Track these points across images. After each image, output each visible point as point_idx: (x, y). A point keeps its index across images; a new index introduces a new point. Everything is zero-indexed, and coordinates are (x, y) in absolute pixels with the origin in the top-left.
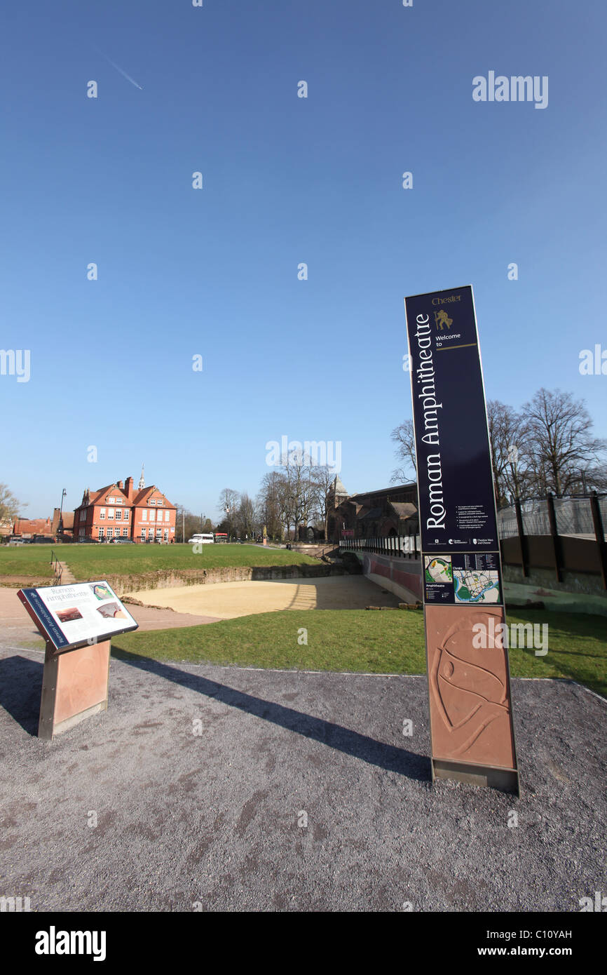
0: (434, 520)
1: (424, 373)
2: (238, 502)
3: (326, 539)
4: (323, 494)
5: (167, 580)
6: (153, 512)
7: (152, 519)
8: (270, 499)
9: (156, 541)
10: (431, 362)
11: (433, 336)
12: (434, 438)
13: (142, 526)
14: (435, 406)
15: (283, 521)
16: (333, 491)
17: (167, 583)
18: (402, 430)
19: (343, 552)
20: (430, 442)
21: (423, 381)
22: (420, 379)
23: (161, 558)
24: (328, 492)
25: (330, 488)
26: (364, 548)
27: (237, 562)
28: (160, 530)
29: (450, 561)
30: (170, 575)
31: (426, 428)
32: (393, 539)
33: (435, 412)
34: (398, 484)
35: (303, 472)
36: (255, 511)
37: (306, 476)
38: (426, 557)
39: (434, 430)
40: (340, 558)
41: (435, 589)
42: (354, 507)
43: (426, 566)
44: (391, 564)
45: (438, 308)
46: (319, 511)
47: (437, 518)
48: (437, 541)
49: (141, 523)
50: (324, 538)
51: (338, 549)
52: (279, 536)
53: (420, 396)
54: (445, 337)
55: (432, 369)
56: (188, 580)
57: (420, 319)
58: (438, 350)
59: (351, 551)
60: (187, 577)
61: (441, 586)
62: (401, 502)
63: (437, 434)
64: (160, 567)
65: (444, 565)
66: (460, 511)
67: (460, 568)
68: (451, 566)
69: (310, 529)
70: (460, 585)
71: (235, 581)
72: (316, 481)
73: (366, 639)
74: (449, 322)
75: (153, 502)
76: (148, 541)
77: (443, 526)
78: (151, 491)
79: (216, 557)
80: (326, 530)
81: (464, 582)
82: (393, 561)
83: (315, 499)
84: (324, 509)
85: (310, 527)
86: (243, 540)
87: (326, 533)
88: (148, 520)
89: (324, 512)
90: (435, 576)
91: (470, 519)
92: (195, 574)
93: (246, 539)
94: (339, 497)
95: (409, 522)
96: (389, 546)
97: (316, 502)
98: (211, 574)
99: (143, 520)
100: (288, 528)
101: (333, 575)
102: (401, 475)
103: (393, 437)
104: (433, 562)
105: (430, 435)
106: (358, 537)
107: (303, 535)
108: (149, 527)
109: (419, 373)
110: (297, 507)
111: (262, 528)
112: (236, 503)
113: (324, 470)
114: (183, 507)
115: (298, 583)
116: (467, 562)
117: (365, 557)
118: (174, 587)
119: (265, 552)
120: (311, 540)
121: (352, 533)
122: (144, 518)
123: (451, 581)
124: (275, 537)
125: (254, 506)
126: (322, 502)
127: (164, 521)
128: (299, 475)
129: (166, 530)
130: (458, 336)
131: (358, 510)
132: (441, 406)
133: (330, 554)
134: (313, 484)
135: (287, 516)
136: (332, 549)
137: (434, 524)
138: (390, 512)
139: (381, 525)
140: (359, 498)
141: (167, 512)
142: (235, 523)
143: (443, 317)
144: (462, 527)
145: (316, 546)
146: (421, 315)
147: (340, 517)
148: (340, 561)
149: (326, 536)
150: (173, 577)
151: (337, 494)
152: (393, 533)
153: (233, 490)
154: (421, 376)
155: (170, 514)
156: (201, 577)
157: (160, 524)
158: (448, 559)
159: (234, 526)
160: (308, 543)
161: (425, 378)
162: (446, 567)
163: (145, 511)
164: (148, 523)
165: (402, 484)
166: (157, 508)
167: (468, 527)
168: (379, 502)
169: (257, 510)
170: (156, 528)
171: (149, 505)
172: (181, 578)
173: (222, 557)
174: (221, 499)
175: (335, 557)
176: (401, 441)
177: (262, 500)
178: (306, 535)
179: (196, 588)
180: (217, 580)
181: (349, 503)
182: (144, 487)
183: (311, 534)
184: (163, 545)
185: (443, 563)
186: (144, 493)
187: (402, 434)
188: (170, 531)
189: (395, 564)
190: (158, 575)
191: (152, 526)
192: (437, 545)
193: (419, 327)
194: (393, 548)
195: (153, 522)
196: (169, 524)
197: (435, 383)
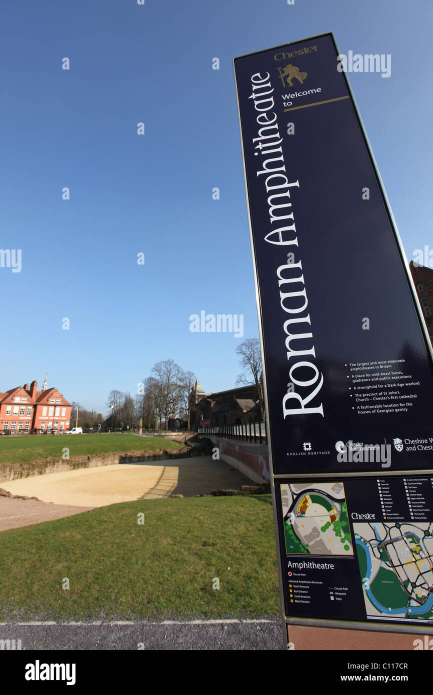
0: (297, 396)
1: (263, 142)
2: (123, 400)
3: (189, 428)
4: (187, 394)
5: (55, 466)
6: (52, 408)
7: (51, 414)
8: (147, 397)
9: (53, 432)
10: (276, 126)
11: (277, 96)
12: (287, 236)
13: (42, 420)
14: (286, 185)
15: (157, 414)
16: (194, 391)
17: (55, 469)
18: (244, 346)
19: (201, 437)
20: (281, 243)
21: (263, 153)
22: (259, 151)
23: (52, 447)
24: (190, 392)
25: (192, 389)
26: (216, 434)
27: (117, 448)
28: (57, 423)
29: (341, 495)
30: (58, 461)
31: (272, 220)
32: (238, 427)
33: (288, 194)
34: (241, 385)
35: (172, 377)
36: (135, 407)
37: (174, 380)
38: (284, 487)
39: (288, 222)
40: (199, 442)
41: (311, 574)
42: (210, 403)
43: (285, 510)
44: (237, 447)
45: (284, 64)
46: (184, 406)
47: (304, 392)
48: (307, 446)
49: (42, 418)
50: (187, 427)
51: (197, 435)
52: (153, 426)
53: (259, 173)
54: (297, 95)
55: (278, 135)
56: (74, 465)
57: (257, 78)
58: (285, 111)
59: (207, 437)
60: (73, 463)
61: (324, 566)
62: (244, 399)
63: (293, 228)
64: (50, 455)
65: (329, 508)
66: (355, 373)
67: (368, 516)
68: (345, 510)
69: (177, 421)
70: (375, 565)
71: (114, 464)
72: (182, 384)
73: (205, 544)
74: (301, 77)
75: (52, 401)
76: (45, 433)
77: (320, 410)
78: (51, 392)
79: (99, 445)
80: (189, 421)
81: (384, 557)
82: (238, 444)
83: (180, 397)
84: (187, 405)
85: (177, 419)
86: (125, 429)
87: (189, 423)
88: (47, 415)
89: (188, 408)
90: (310, 537)
91: (379, 390)
92: (81, 459)
93: (127, 429)
94: (199, 396)
95: (250, 413)
96: (235, 432)
97: (182, 400)
98: (95, 459)
99: (43, 415)
100: (160, 419)
101: (193, 456)
102: (243, 378)
103: (238, 351)
104: (302, 499)
105: (280, 230)
106: (213, 426)
107: (172, 425)
108: (48, 421)
109: (257, 143)
110: (167, 404)
111: (139, 420)
112: (121, 401)
113: (188, 376)
114: (80, 405)
115: (165, 466)
116: (385, 500)
117: (218, 441)
118: (61, 471)
119: (140, 438)
120: (178, 429)
121: (208, 422)
122: (44, 414)
123: (351, 552)
124: (149, 426)
125: (134, 403)
126: (186, 399)
127: (60, 416)
128: (169, 380)
129: (62, 423)
130: (319, 90)
131: (212, 405)
132: (297, 184)
133: (192, 440)
134: (179, 386)
135: (160, 411)
136: (192, 436)
137: (299, 406)
138: (237, 407)
139: (229, 416)
140: (213, 396)
141: (64, 409)
142: (120, 417)
143: (292, 72)
144: (364, 411)
145: (181, 433)
146: (258, 74)
147: (199, 410)
148: (198, 445)
149: (189, 426)
150: (60, 463)
151: (197, 393)
152: (238, 422)
153: (119, 391)
154: (260, 146)
155: (66, 410)
156: (84, 461)
157: (57, 418)
158: (337, 491)
159: (118, 419)
160: (175, 431)
161: (265, 149)
162: (334, 512)
163: (45, 408)
164: (47, 418)
165: (244, 386)
166: (55, 406)
167: (377, 409)
168: (227, 399)
169: (137, 406)
170: (54, 421)
171: (49, 403)
172: (68, 464)
173: (105, 444)
174: (110, 398)
175: (194, 442)
176: (244, 354)
177: (141, 399)
178: (174, 425)
179: (81, 471)
180: (99, 464)
181: (206, 400)
182: (47, 389)
183: (178, 424)
184: (57, 436)
185: (324, 501)
186: (45, 393)
187: (244, 349)
188: (65, 424)
189: (240, 447)
190: (47, 462)
191: (50, 420)
192: (308, 457)
193: (255, 88)
194: (238, 434)
195: (52, 417)
196: (65, 418)
197: (284, 153)
